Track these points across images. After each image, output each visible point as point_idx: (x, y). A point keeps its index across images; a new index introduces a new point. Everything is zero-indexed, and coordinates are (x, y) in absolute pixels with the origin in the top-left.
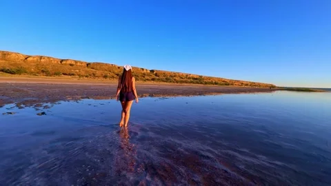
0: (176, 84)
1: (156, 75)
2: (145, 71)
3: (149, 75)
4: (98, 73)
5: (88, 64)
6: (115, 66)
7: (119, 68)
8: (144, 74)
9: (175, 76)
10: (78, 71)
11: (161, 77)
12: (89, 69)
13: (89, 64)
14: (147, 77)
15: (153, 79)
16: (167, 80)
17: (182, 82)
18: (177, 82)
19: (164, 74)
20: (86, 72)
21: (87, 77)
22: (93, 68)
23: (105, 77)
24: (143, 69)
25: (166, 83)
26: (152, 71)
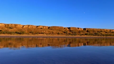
1: (87, 31)
2: (80, 29)
4: (54, 31)
5: (49, 28)
6: (62, 27)
7: (64, 28)
8: (80, 31)
9: (101, 32)
10: (45, 31)
11: (91, 33)
12: (50, 30)
13: (50, 27)
14: (81, 33)
15: (86, 34)
16: (96, 34)
17: (106, 35)
18: (103, 35)
19: (93, 30)
20: (49, 31)
21: (49, 34)
22: (51, 30)
23: (58, 34)
24: (79, 28)
25: (95, 36)
26: (85, 29)
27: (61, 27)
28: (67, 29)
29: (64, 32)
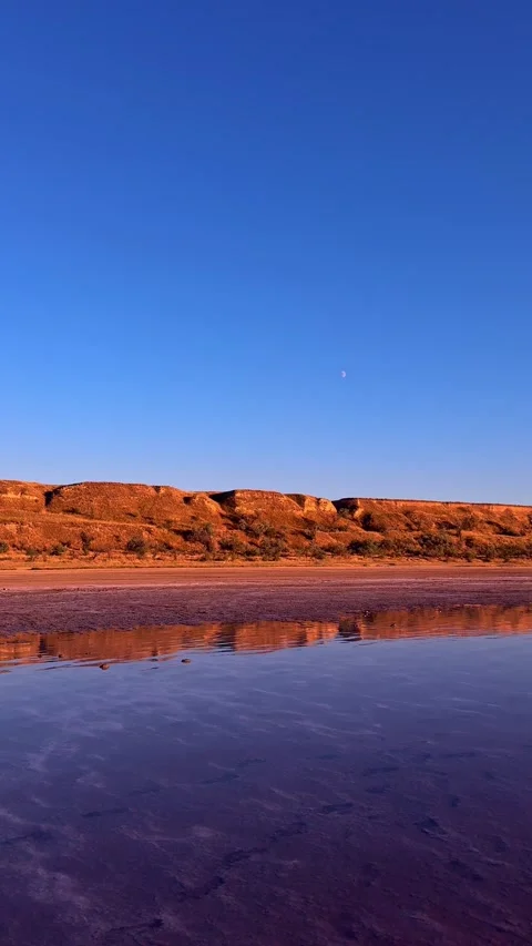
0: (477, 564)
1: (367, 522)
2: (310, 507)
3: (330, 527)
4: (101, 529)
5: (51, 495)
6: (169, 492)
7: (187, 500)
8: (309, 523)
9: (468, 524)
10: (12, 527)
11: (397, 533)
12: (59, 518)
13: (57, 491)
14: (323, 538)
15: (357, 547)
16: (429, 547)
17: (508, 553)
18: (486, 554)
19: (409, 514)
20: (50, 529)
21: (56, 552)
22: (73, 511)
23: (135, 547)
24: (300, 499)
25: (424, 565)
26: (345, 505)
27: (157, 488)
28: (205, 508)
29: (187, 535)
